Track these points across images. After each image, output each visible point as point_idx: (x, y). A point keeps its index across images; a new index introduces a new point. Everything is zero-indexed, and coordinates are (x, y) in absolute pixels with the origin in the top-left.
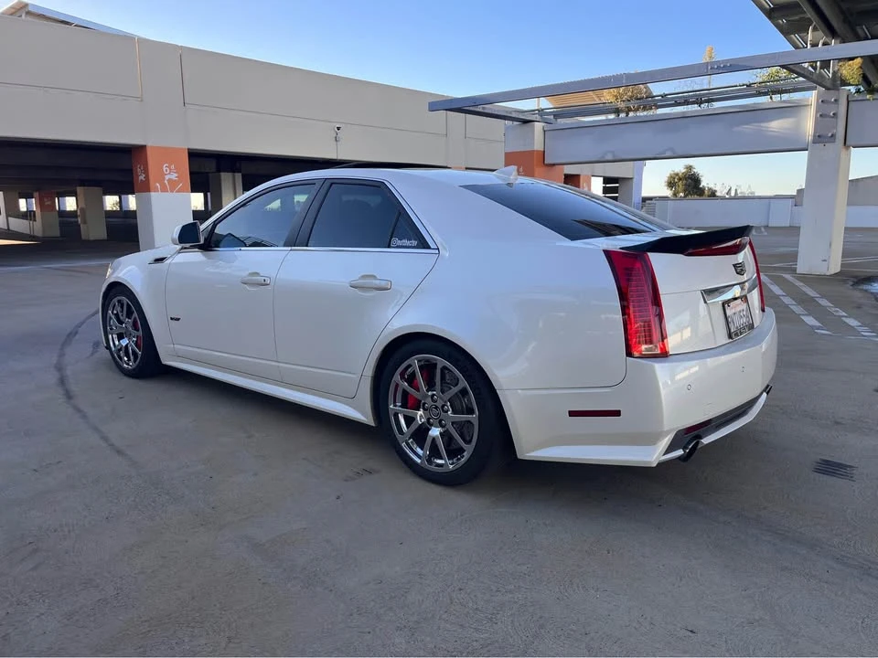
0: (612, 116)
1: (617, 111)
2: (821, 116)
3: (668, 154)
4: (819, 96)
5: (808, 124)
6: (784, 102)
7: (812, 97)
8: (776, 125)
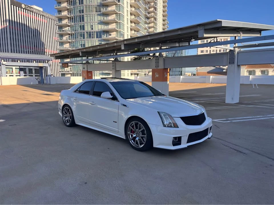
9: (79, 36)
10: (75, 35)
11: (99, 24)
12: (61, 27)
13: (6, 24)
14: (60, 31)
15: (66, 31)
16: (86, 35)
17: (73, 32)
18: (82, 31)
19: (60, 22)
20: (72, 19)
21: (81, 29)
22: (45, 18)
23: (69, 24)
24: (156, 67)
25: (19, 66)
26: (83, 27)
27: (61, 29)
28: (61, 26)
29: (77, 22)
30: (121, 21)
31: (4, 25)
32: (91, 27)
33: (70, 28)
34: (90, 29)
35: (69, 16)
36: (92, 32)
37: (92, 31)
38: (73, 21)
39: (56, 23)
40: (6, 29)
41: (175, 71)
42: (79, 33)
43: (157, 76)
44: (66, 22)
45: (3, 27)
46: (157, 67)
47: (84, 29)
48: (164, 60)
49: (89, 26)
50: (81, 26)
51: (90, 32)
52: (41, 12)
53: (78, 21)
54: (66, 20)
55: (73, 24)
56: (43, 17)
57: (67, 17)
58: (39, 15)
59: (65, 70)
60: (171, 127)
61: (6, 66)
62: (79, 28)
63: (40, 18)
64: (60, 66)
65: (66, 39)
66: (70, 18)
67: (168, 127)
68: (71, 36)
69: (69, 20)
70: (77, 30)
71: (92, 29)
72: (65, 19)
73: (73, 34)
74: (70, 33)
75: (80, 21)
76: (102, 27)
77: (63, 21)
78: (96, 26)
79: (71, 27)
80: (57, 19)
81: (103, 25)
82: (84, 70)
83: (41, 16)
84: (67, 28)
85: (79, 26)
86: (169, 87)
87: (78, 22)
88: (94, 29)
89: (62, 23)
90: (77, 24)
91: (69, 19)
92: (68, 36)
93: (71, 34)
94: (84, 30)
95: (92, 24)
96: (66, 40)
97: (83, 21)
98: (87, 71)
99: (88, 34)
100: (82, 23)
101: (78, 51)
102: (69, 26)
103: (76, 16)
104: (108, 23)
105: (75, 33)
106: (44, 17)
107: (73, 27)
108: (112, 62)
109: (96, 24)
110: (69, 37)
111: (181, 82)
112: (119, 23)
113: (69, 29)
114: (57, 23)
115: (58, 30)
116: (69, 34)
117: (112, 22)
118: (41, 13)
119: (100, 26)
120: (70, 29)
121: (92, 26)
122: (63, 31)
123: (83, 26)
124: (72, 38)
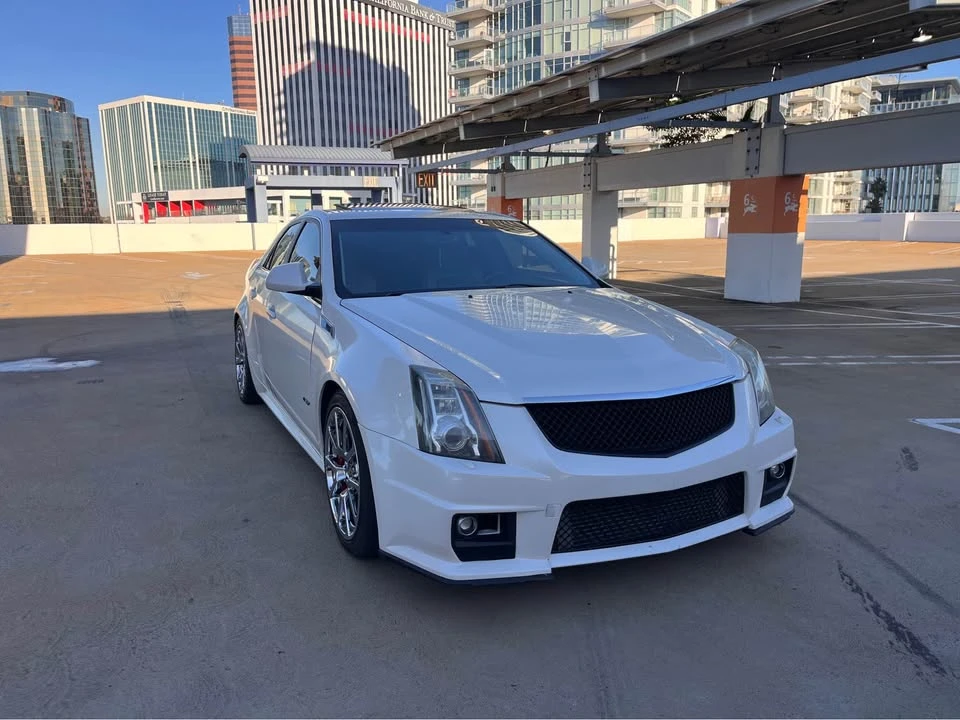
9: (521, 78)
10: (510, 76)
11: (592, 25)
12: (463, 53)
13: (309, 58)
14: (462, 66)
15: (478, 63)
16: (547, 69)
17: (503, 66)
18: (533, 58)
19: (461, 35)
20: (502, 18)
21: (529, 52)
22: (425, 25)
23: (492, 40)
24: (748, 169)
25: (312, 189)
26: (534, 45)
27: (464, 57)
28: (465, 48)
29: (516, 28)
30: (678, 7)
31: (302, 60)
32: (562, 43)
33: (492, 51)
34: (558, 50)
35: (492, 9)
36: (568, 59)
37: (567, 54)
38: (502, 27)
39: (450, 39)
40: (310, 72)
41: (908, 197)
42: (521, 67)
43: (752, 208)
44: (482, 33)
45: (300, 67)
46: (752, 171)
47: (538, 51)
48: (785, 136)
49: (557, 39)
50: (528, 42)
51: (559, 61)
52: (413, 8)
53: (521, 22)
54: (482, 24)
55: (503, 36)
56: (419, 23)
57: (484, 15)
58: (408, 20)
59: (473, 202)
60: (466, 454)
61: (268, 188)
62: (521, 48)
63: (408, 29)
64: (455, 188)
65: (477, 92)
66: (496, 14)
67: (444, 453)
68: (496, 79)
69: (491, 24)
70: (516, 58)
71: (568, 47)
72: (478, 20)
73: (503, 74)
74: (492, 69)
75: (529, 24)
76: (605, 38)
77: (472, 27)
78: (583, 35)
79: (496, 49)
80: (452, 24)
81: (606, 28)
82: (493, 194)
83: (414, 21)
84: (485, 52)
85: (521, 41)
86: (806, 258)
87: (521, 27)
88: (573, 47)
89: (467, 35)
90: (516, 37)
91: (491, 19)
92: (484, 81)
93: (497, 73)
94: (539, 54)
95: (566, 29)
96: (479, 97)
97: (538, 20)
98: (503, 198)
99: (551, 68)
100: (533, 31)
101: (456, 125)
102: (489, 45)
103: (516, 7)
104: (628, 18)
105: (510, 69)
106: (422, 23)
107: (503, 46)
108: (580, 159)
109: (581, 27)
110: (490, 83)
111: (906, 240)
112: (669, 15)
113: (489, 54)
114: (452, 37)
115: (453, 64)
116: (490, 74)
117: (641, 12)
118: (415, 12)
119: (595, 33)
120: (493, 57)
121: (568, 34)
122: (470, 64)
123: (538, 40)
124: (496, 86)
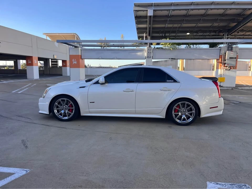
0: (100, 48)
1: (101, 46)
2: (148, 53)
3: (116, 58)
4: (147, 48)
5: (146, 54)
6: (140, 49)
7: (146, 48)
8: (139, 54)
